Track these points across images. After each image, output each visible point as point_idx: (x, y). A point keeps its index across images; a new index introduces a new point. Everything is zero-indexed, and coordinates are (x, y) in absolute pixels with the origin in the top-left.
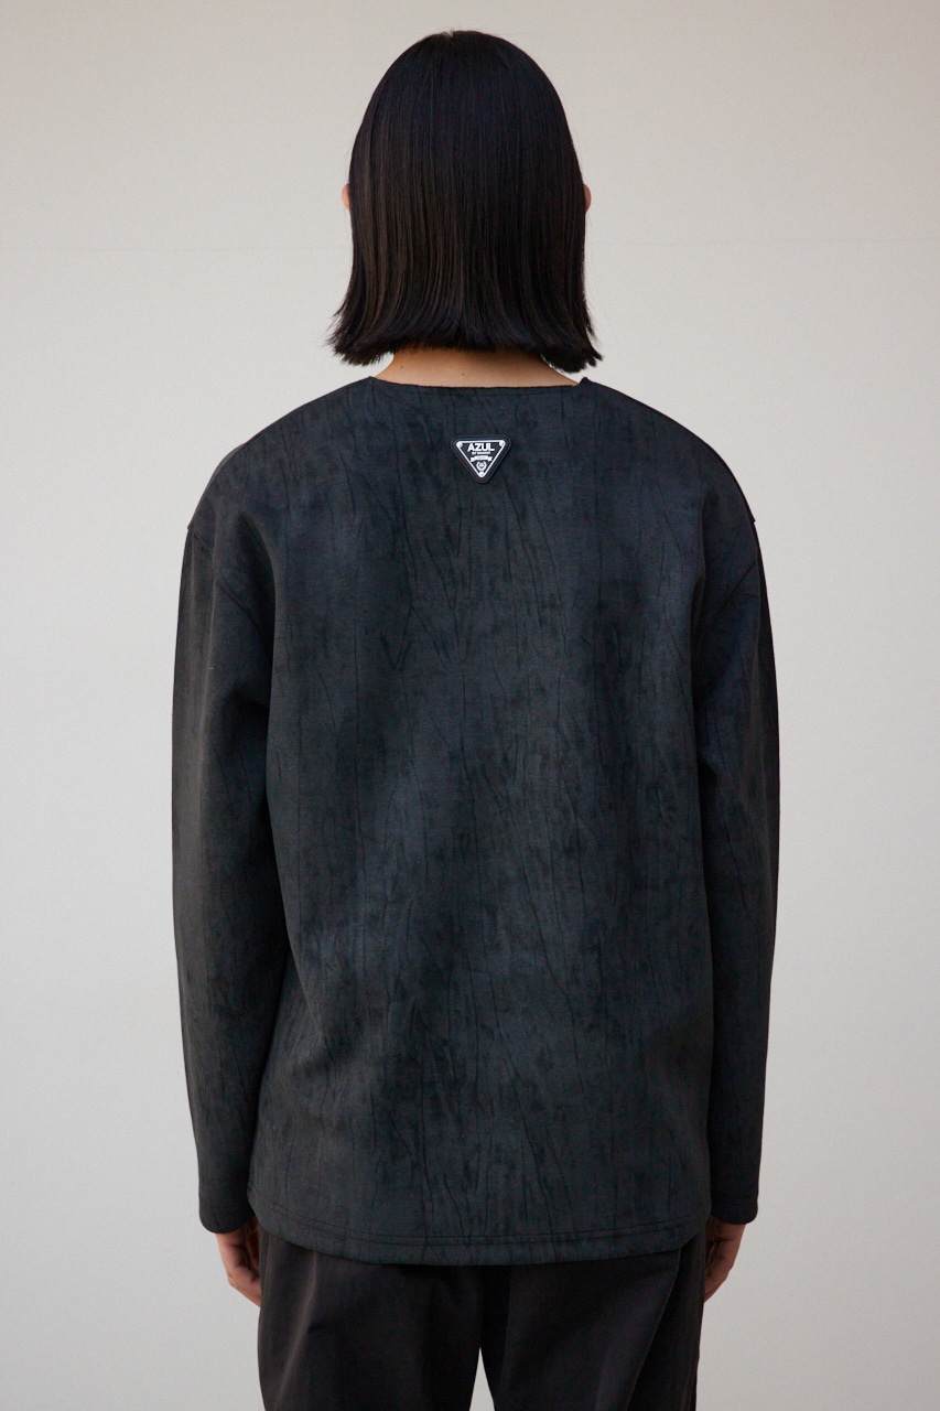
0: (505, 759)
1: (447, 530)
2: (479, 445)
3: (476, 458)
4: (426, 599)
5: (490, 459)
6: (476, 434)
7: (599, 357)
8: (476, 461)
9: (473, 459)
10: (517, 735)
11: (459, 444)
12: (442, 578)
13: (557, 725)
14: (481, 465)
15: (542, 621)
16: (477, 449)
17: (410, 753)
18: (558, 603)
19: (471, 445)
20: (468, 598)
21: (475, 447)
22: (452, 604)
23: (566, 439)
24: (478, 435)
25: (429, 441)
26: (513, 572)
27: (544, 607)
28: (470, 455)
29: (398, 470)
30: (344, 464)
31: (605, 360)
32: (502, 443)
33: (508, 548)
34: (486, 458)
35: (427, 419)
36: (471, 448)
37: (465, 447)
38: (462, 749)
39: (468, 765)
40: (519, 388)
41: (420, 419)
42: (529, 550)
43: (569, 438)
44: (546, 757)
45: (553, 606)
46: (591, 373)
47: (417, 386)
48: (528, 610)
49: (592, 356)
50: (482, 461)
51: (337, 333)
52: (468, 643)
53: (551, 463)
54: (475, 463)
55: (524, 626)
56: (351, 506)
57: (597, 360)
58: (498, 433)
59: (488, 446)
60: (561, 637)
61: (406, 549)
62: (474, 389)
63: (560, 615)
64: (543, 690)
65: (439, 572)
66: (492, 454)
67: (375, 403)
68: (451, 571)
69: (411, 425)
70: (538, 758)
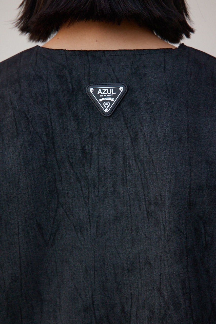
0: (123, 310)
1: (83, 149)
2: (105, 90)
3: (103, 99)
4: (69, 197)
5: (113, 100)
6: (103, 82)
7: (192, 31)
8: (103, 101)
9: (101, 100)
10: (131, 294)
11: (92, 90)
12: (80, 182)
13: (159, 290)
14: (107, 104)
15: (149, 214)
16: (103, 93)
17: (58, 303)
18: (160, 202)
19: (100, 90)
20: (97, 196)
21: (102, 91)
22: (86, 200)
23: (166, 84)
24: (105, 82)
25: (71, 87)
26: (129, 178)
27: (150, 204)
28: (99, 97)
29: (49, 108)
30: (12, 104)
31: (196, 32)
32: (121, 88)
33: (125, 163)
34: (110, 99)
35: (70, 73)
36: (100, 92)
37: (96, 91)
38: (93, 303)
39: (97, 314)
40: (134, 50)
41: (66, 72)
42: (139, 164)
43: (169, 83)
44: (152, 312)
45: (156, 204)
46: (185, 41)
47: (65, 50)
48: (139, 206)
49: (188, 31)
50: (107, 101)
51: (21, 18)
52: (97, 227)
53: (155, 102)
54: (102, 103)
55: (136, 217)
56: (15, 133)
57: (191, 33)
58: (119, 82)
59: (112, 90)
60: (162, 227)
61: (55, 162)
62: (104, 51)
63: (161, 210)
64: (150, 263)
65: (78, 178)
66: (114, 97)
67: (36, 63)
68: (86, 178)
69: (59, 77)
70: (147, 313)
